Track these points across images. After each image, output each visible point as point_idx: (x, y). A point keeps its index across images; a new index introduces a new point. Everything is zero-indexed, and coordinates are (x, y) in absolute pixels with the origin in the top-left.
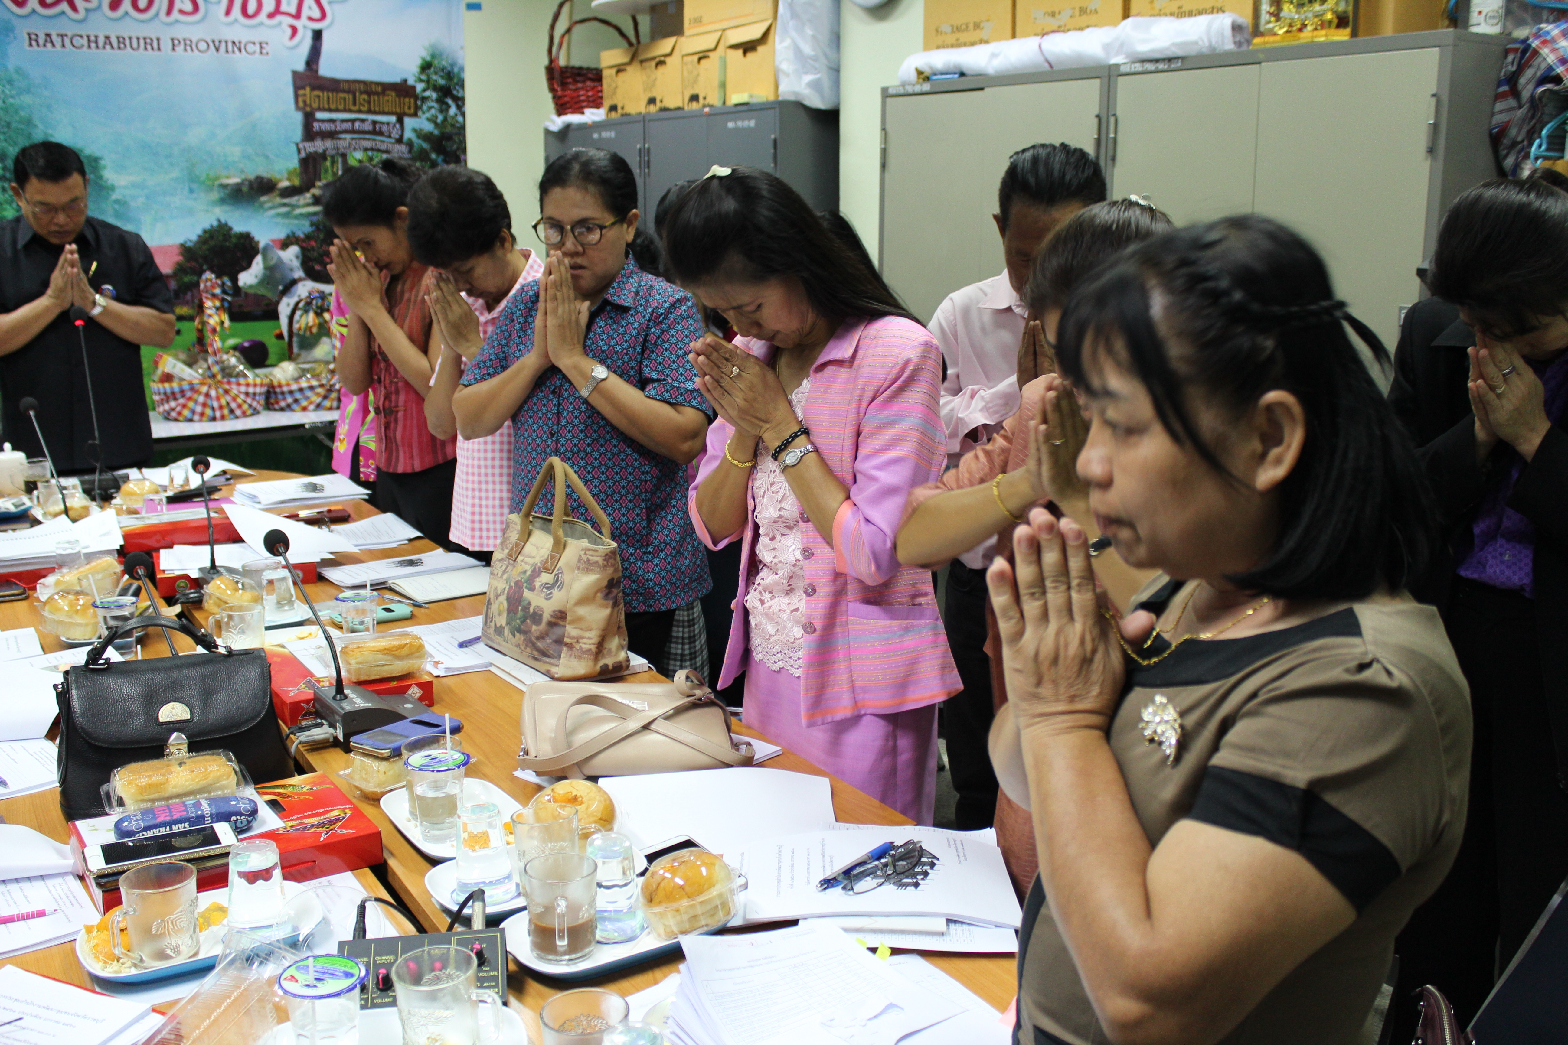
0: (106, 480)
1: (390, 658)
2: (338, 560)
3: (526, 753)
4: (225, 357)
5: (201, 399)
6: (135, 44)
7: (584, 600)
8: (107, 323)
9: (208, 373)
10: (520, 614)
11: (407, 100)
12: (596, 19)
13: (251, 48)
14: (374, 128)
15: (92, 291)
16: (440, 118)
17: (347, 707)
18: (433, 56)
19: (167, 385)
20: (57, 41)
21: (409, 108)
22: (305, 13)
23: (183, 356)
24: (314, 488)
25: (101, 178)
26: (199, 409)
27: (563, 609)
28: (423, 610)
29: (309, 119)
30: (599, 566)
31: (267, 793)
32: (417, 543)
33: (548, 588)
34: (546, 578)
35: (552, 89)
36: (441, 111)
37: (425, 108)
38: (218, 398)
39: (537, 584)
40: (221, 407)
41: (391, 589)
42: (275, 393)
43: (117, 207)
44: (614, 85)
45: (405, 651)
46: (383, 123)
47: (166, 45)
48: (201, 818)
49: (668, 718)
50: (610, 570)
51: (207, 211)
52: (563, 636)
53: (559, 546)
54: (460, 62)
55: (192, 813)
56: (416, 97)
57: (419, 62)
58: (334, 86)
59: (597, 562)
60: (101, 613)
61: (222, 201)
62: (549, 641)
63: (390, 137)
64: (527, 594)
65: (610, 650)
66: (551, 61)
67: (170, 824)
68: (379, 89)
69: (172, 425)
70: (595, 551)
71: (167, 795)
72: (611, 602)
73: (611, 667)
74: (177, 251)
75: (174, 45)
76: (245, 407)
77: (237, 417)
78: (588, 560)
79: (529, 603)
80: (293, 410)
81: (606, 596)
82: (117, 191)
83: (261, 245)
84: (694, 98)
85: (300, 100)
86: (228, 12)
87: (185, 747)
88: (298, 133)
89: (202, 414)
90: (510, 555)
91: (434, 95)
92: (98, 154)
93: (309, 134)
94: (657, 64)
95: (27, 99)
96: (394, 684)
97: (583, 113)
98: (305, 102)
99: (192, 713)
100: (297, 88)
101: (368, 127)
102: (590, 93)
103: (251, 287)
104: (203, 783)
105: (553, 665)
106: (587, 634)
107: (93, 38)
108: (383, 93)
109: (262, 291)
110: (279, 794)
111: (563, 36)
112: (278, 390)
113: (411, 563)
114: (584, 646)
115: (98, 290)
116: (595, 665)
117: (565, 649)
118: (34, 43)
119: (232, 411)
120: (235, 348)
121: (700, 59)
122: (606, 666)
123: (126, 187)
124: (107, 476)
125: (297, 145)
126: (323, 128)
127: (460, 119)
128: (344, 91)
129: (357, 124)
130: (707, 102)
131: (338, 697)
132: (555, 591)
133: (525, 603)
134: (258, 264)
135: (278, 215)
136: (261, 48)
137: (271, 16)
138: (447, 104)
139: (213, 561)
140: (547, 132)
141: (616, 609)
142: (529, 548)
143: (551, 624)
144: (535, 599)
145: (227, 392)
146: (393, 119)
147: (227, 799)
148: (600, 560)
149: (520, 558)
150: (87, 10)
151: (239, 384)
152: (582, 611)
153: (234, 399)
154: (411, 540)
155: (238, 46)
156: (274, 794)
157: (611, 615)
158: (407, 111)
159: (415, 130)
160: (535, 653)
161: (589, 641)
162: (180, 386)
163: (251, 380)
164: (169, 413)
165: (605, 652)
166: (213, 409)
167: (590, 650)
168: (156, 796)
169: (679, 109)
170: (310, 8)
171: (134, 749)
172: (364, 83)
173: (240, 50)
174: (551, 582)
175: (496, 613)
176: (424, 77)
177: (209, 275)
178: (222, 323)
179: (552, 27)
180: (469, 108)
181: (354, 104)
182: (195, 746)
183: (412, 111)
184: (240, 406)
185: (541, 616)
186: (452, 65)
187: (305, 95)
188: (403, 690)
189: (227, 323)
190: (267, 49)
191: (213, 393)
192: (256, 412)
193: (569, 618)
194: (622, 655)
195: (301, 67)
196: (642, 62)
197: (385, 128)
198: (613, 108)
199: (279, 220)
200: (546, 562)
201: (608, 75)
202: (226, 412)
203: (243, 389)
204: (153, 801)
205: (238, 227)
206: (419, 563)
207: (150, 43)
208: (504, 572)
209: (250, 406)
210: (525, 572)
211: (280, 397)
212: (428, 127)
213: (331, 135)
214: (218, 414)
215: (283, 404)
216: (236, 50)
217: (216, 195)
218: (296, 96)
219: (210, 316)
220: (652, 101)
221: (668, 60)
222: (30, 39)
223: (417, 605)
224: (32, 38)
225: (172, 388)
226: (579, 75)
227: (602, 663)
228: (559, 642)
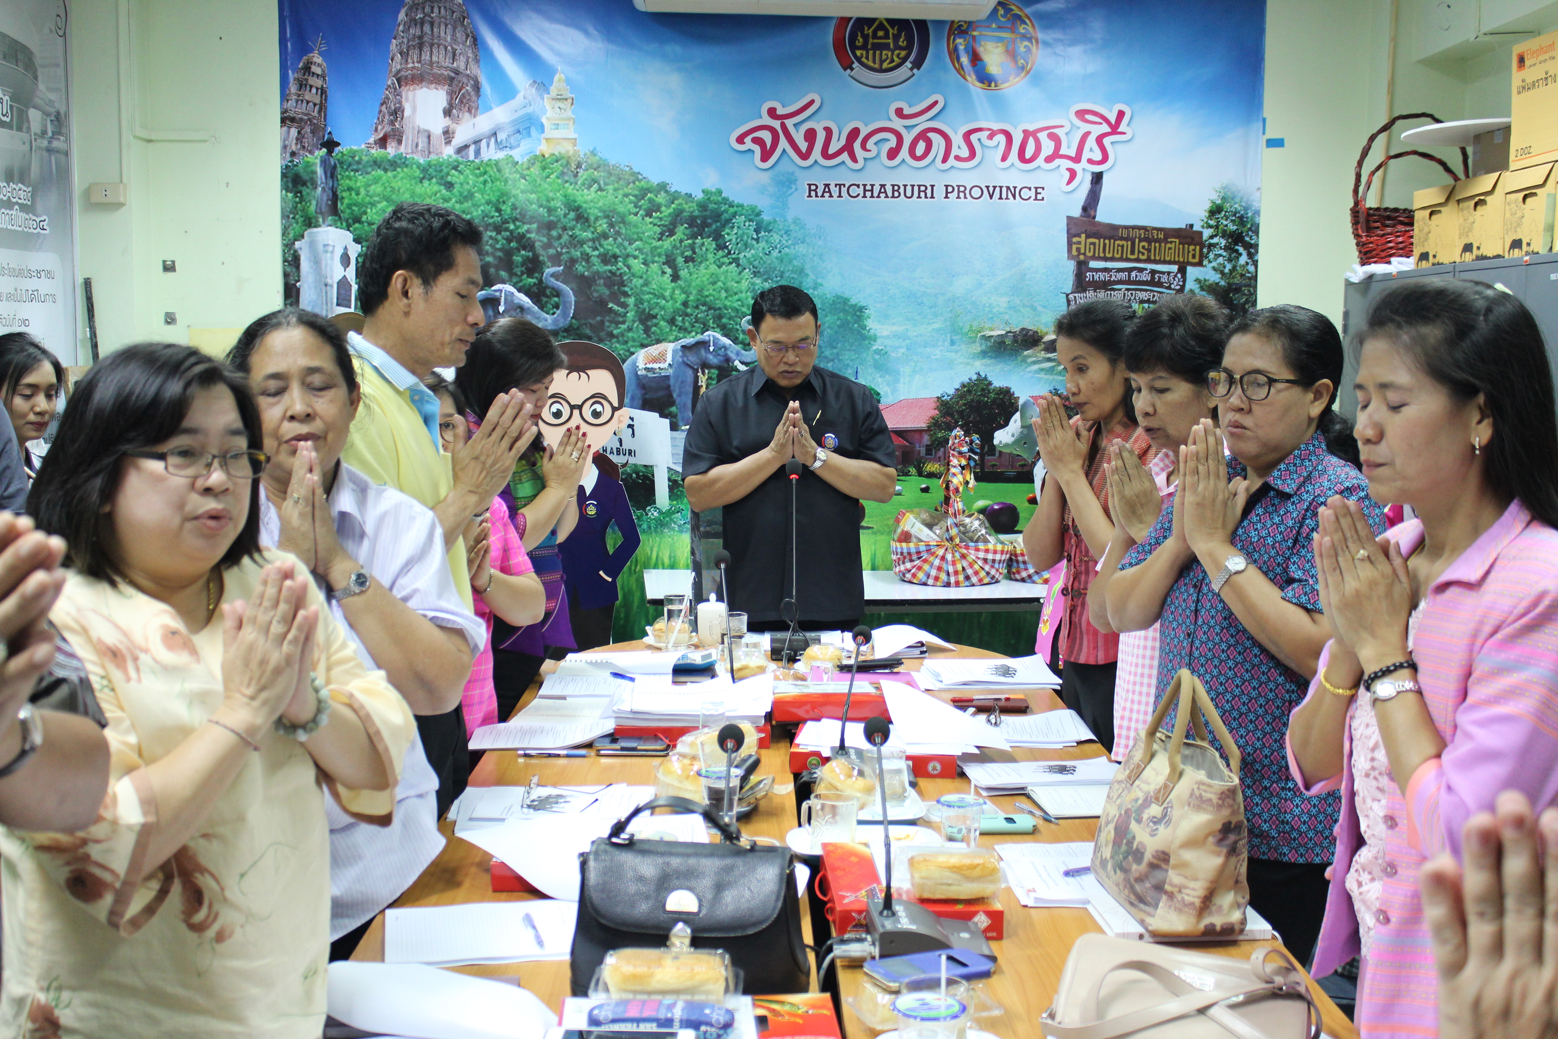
0: (797, 640)
1: (958, 877)
2: (984, 756)
3: (1052, 1016)
4: (967, 520)
5: (937, 562)
6: (909, 194)
7: (1191, 843)
8: (828, 477)
9: (946, 536)
10: (1124, 848)
11: (1192, 247)
12: (1415, 153)
13: (1025, 193)
14: (1153, 278)
15: (814, 443)
16: (1229, 267)
17: (889, 925)
18: (1224, 199)
19: (904, 545)
20: (835, 191)
21: (1194, 256)
22: (1086, 155)
23: (925, 516)
24: (1007, 672)
25: (864, 327)
26: (934, 573)
27: (1166, 850)
28: (1052, 826)
29: (1082, 267)
30: (1212, 805)
31: (763, 1007)
32: (1087, 747)
33: (1155, 823)
34: (1155, 810)
35: (1357, 236)
36: (1230, 260)
37: (1211, 256)
38: (954, 563)
39: (1145, 816)
40: (956, 573)
41: (1028, 797)
42: (1017, 562)
43: (877, 357)
44: (1426, 230)
45: (977, 872)
46: (1163, 273)
47: (940, 192)
48: (669, 1022)
49: (1233, 1007)
50: (1226, 812)
51: (968, 364)
52: (1164, 882)
53: (1177, 775)
54: (1256, 204)
55: (662, 1014)
56: (1202, 245)
57: (1208, 206)
58: (1112, 232)
59: (1210, 800)
60: (703, 782)
61: (984, 354)
62: (1148, 885)
63: (1169, 288)
64: (1134, 826)
65: (1220, 907)
66: (1357, 203)
67: (638, 1021)
68: (1161, 236)
69: (907, 586)
70: (1210, 786)
71: (650, 988)
72: (1225, 850)
73: (1218, 928)
74: (934, 405)
75: (947, 193)
76: (982, 574)
77: (973, 585)
78: (1201, 796)
79: (1134, 838)
80: (1034, 582)
81: (1220, 841)
82: (879, 341)
83: (1021, 402)
84: (1517, 244)
85: (1074, 247)
86: (1004, 159)
87: (687, 941)
88: (1069, 284)
89: (937, 579)
90: (1129, 777)
91: (1223, 242)
92: (863, 303)
93: (1081, 284)
94: (1476, 205)
95: (801, 249)
96: (960, 907)
97: (1389, 263)
98: (1078, 250)
99: (700, 906)
100: (1071, 235)
101: (1145, 277)
102: (1400, 239)
103: (1007, 445)
104: (688, 984)
105: (1149, 914)
106: (1192, 884)
107: (868, 188)
108: (1165, 240)
109: (1018, 451)
110: (773, 1011)
111: (1373, 173)
112: (1020, 559)
113: (1063, 770)
114: (1186, 898)
115: (821, 444)
116: (1198, 922)
117: (1164, 898)
118: (813, 193)
119: (967, 578)
120: (982, 511)
121: (1525, 197)
122: (1213, 925)
123: (888, 337)
124: (800, 636)
125: (1067, 295)
126: (1096, 278)
127: (1251, 268)
128: (1122, 239)
129: (1133, 274)
130: (1530, 249)
131: (885, 912)
132: (1161, 828)
133: (1129, 836)
134: (1016, 423)
135: (1042, 370)
136: (1037, 193)
137: (1049, 159)
138: (1237, 251)
139: (842, 740)
140: (1349, 284)
141: (1233, 860)
142: (1148, 772)
143: (1153, 866)
144: (1140, 834)
145: (963, 557)
146: (1174, 268)
147: (702, 1006)
148: (1214, 798)
149: (1137, 782)
150: (865, 159)
151: (977, 550)
152: (1188, 855)
153: (971, 565)
154: (1080, 743)
155: (1012, 191)
156: (769, 1009)
157: (1224, 865)
158: (1191, 260)
159: (1198, 281)
160: (1132, 897)
161: (1194, 892)
162: (917, 548)
163: (990, 546)
164: (904, 575)
165: (1214, 908)
166: (948, 574)
167: (1193, 904)
168: (638, 988)
169: (1498, 256)
170: (1091, 150)
171: (638, 934)
172: (1145, 228)
173: (1014, 196)
174: (1159, 816)
175: (1103, 844)
176: (1212, 223)
177: (958, 432)
178: (967, 483)
179: (1360, 164)
180: (1262, 256)
181: (1133, 253)
182: (697, 942)
183: (1197, 260)
184: (976, 573)
185: (1143, 854)
186: (1246, 209)
187: (1079, 243)
188: (969, 916)
189: (972, 483)
190: (1044, 194)
191: (949, 557)
192: (994, 581)
193: (1172, 861)
194: (1236, 916)
195: (1077, 212)
196: (1459, 201)
197: (1165, 278)
198: (1424, 256)
199: (1042, 375)
200: (1159, 791)
201: (1420, 217)
202: (961, 578)
203: (981, 555)
204: (635, 992)
205: (998, 382)
206: (1071, 770)
207: (925, 191)
208: (1119, 796)
209: (988, 573)
210: (1137, 800)
211: (1022, 566)
212: (1214, 277)
213: (1105, 285)
214: (953, 580)
215: (1024, 574)
216: (1010, 196)
217: (977, 348)
218: (1070, 244)
219: (954, 475)
220: (1468, 248)
221: (1488, 199)
222: (810, 190)
223: (1047, 819)
224: (812, 189)
225: (908, 548)
226: (1389, 218)
227: (1206, 921)
228: (1159, 888)
